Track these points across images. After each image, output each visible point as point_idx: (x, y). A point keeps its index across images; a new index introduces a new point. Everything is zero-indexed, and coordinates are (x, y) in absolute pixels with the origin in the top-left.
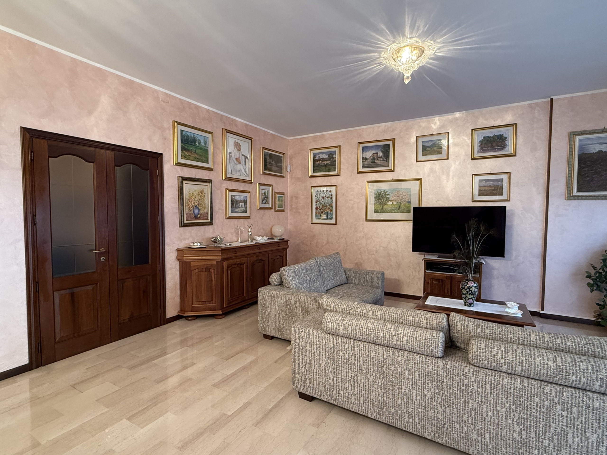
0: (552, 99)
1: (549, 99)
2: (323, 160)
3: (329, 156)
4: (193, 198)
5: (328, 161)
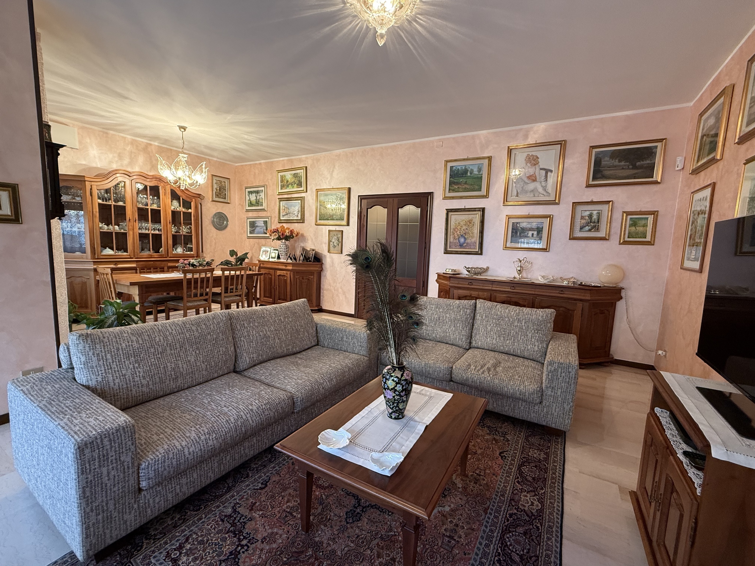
4: (459, 227)
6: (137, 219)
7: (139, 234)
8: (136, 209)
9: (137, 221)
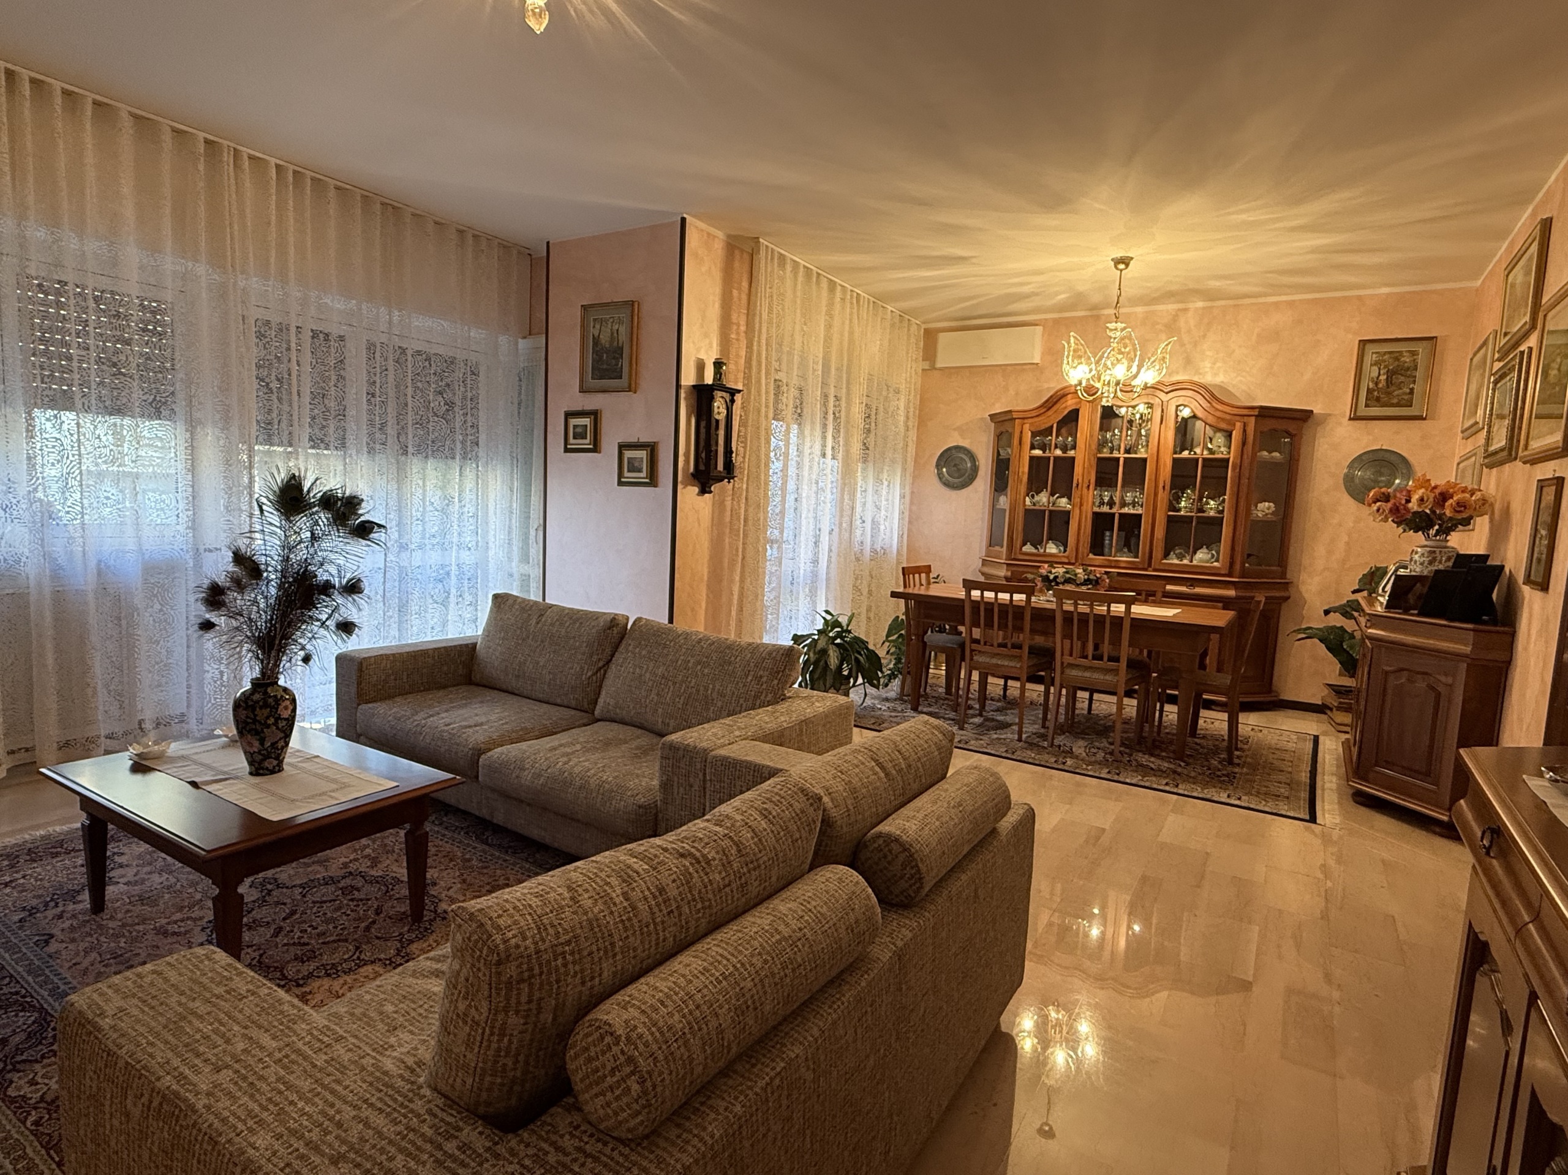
6: (1093, 480)
7: (1095, 514)
8: (1094, 462)
9: (1092, 487)
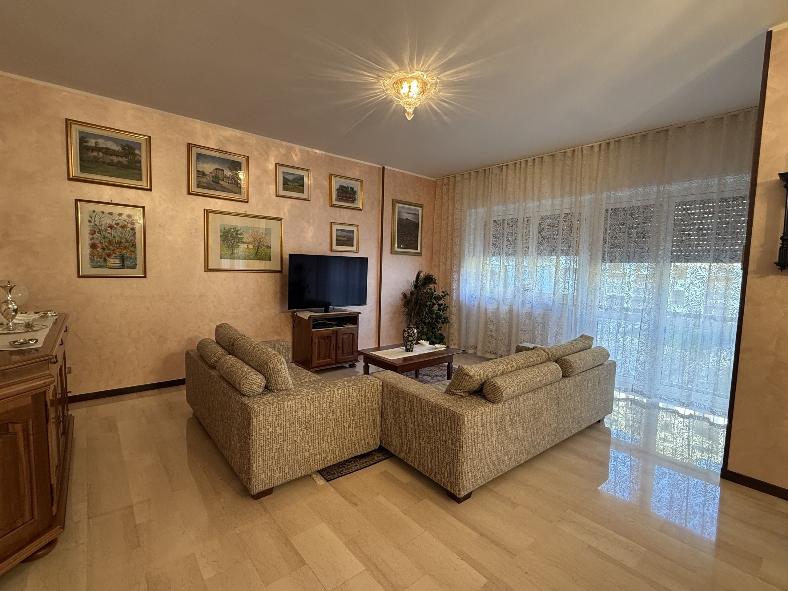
0: (384, 167)
1: (381, 167)
2: (107, 151)
3: (123, 148)
5: (122, 157)
